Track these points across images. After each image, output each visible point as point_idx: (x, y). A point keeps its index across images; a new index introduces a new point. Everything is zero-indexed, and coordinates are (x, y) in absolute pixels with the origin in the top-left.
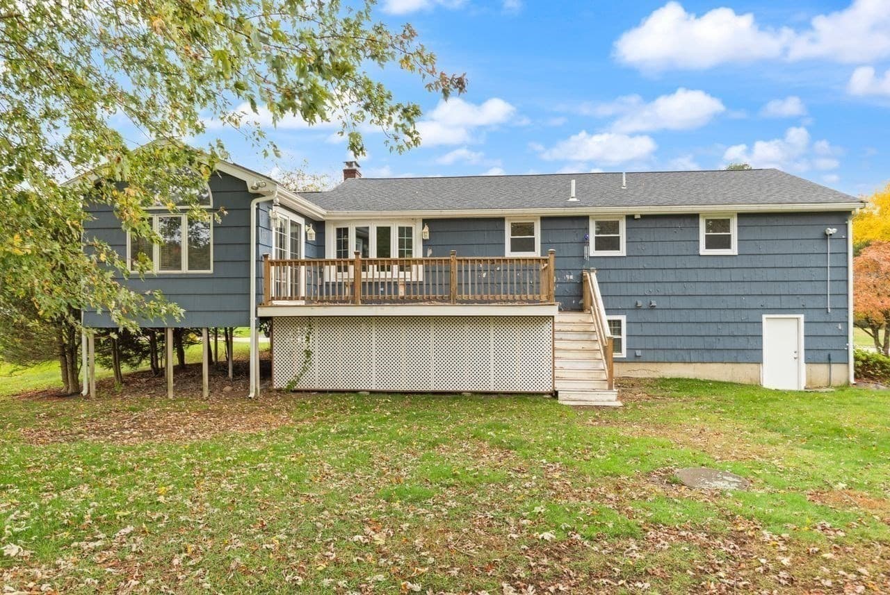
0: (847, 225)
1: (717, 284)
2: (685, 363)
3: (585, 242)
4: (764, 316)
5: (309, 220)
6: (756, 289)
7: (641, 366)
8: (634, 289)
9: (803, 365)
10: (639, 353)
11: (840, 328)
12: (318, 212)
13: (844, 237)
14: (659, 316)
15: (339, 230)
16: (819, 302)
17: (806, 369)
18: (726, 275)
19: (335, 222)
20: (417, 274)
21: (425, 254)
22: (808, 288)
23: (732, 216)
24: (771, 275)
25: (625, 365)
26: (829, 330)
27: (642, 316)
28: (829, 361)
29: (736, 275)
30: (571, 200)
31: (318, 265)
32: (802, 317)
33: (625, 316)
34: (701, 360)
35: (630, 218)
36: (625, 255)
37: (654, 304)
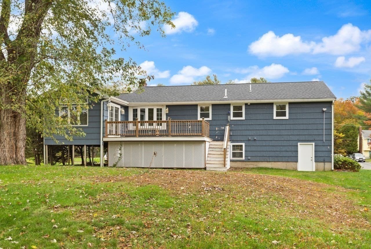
0: (331, 107)
1: (280, 131)
2: (268, 162)
3: (229, 114)
4: (299, 143)
5: (122, 106)
6: (296, 132)
7: (251, 163)
8: (248, 133)
10: (249, 158)
11: (329, 148)
12: (126, 103)
13: (330, 112)
14: (258, 143)
15: (134, 110)
16: (320, 138)
17: (315, 164)
18: (283, 127)
19: (133, 107)
20: (164, 127)
21: (167, 119)
22: (316, 132)
23: (287, 104)
24: (302, 127)
25: (244, 163)
26: (324, 149)
27: (251, 143)
28: (324, 162)
29: (288, 127)
30: (225, 97)
31: (126, 123)
32: (314, 143)
33: (244, 143)
34: (274, 161)
35: (246, 104)
36: (244, 119)
37: (255, 138)
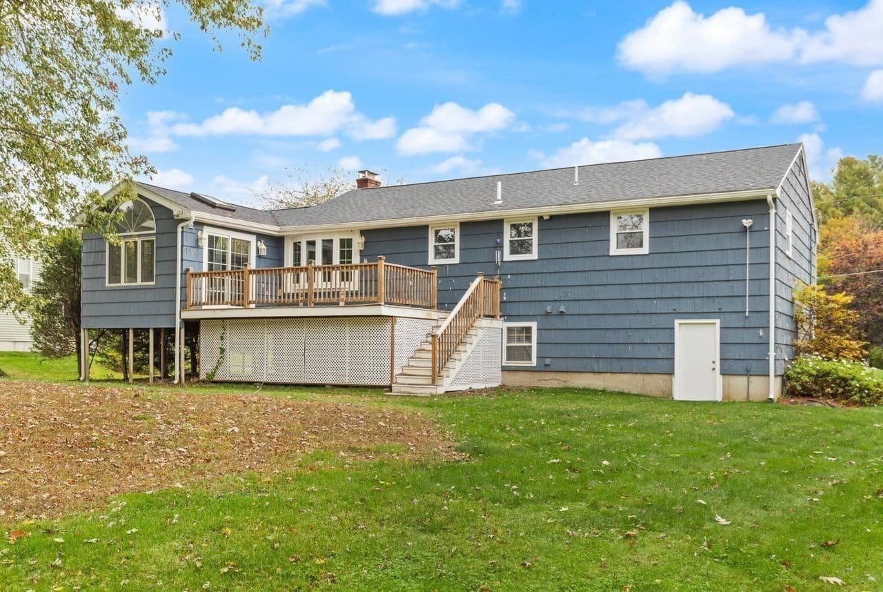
0: (769, 214)
1: (626, 286)
2: (594, 372)
3: (500, 246)
4: (677, 322)
5: (260, 236)
6: (668, 291)
7: (552, 375)
8: (544, 294)
9: (719, 378)
10: (548, 361)
11: (761, 334)
13: (765, 229)
14: (569, 322)
15: (295, 244)
16: (735, 305)
17: (723, 380)
18: (637, 277)
19: (291, 237)
21: (362, 261)
22: (724, 289)
23: (644, 212)
24: (685, 275)
25: (536, 375)
26: (748, 337)
27: (552, 322)
28: (748, 373)
29: (647, 276)
30: (496, 203)
31: (278, 273)
32: (718, 321)
33: (536, 323)
34: (609, 370)
35: (540, 218)
36: (536, 258)
37: (562, 309)
